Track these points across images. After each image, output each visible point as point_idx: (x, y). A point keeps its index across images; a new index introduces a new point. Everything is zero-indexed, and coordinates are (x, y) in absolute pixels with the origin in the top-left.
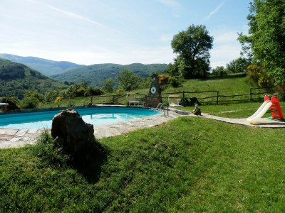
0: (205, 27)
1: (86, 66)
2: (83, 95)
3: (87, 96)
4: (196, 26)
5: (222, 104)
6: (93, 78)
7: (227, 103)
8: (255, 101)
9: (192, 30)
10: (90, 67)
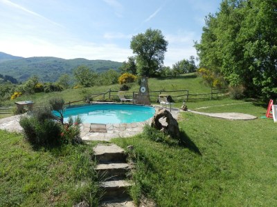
0: (160, 32)
1: (24, 59)
2: (43, 91)
3: (47, 92)
4: (153, 30)
5: (191, 101)
6: (32, 72)
7: (195, 101)
8: (215, 99)
9: (150, 33)
10: (29, 60)
